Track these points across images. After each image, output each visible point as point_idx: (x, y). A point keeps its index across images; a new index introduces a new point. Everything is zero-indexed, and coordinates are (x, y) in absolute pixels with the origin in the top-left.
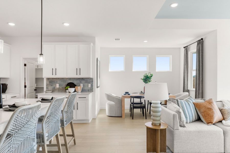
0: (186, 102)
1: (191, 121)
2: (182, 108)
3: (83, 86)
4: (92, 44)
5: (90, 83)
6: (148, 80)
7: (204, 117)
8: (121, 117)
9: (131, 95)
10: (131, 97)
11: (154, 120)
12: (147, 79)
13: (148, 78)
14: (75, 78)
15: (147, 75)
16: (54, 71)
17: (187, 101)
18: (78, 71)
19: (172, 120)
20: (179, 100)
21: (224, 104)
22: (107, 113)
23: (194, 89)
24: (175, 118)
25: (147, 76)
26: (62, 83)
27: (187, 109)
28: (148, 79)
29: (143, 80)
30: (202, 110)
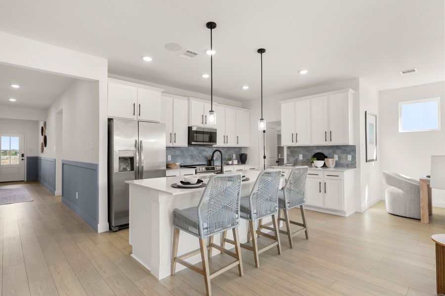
3: (339, 158)
4: (351, 90)
5: (350, 154)
8: (419, 220)
14: (325, 147)
16: (295, 137)
18: (328, 135)
22: (388, 208)
26: (307, 153)
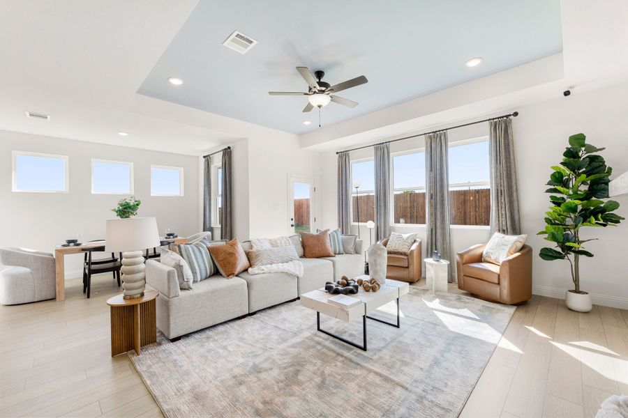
0: (195, 248)
1: (204, 277)
2: (186, 258)
6: (129, 212)
7: (224, 267)
8: (54, 299)
9: (84, 245)
10: (83, 250)
11: (127, 289)
12: (126, 210)
13: (130, 207)
15: (126, 202)
17: (197, 246)
19: (167, 282)
20: (182, 246)
21: (253, 244)
23: (220, 226)
24: (171, 278)
25: (128, 204)
27: (196, 259)
28: (129, 210)
29: (117, 212)
30: (221, 258)
